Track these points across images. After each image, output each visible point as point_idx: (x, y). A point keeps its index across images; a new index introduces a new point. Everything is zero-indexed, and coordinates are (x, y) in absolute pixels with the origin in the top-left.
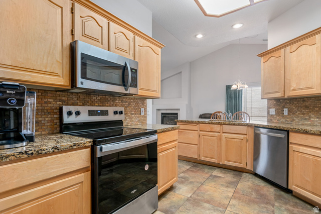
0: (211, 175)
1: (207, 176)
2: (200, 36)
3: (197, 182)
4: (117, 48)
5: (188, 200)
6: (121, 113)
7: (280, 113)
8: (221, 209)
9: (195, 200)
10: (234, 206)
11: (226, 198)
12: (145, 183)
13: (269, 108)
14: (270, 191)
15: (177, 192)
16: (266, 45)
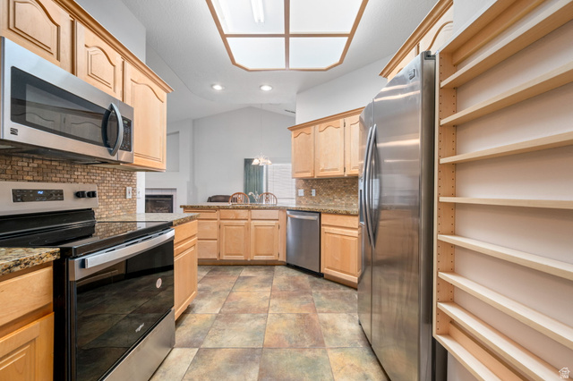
0: (239, 277)
1: (234, 279)
2: (218, 88)
3: (224, 290)
4: (92, 75)
5: (217, 317)
6: (92, 195)
7: (308, 194)
8: (262, 315)
9: (227, 314)
10: (276, 306)
11: (264, 300)
12: (133, 315)
13: (297, 188)
14: (305, 279)
15: (199, 312)
16: (294, 118)
